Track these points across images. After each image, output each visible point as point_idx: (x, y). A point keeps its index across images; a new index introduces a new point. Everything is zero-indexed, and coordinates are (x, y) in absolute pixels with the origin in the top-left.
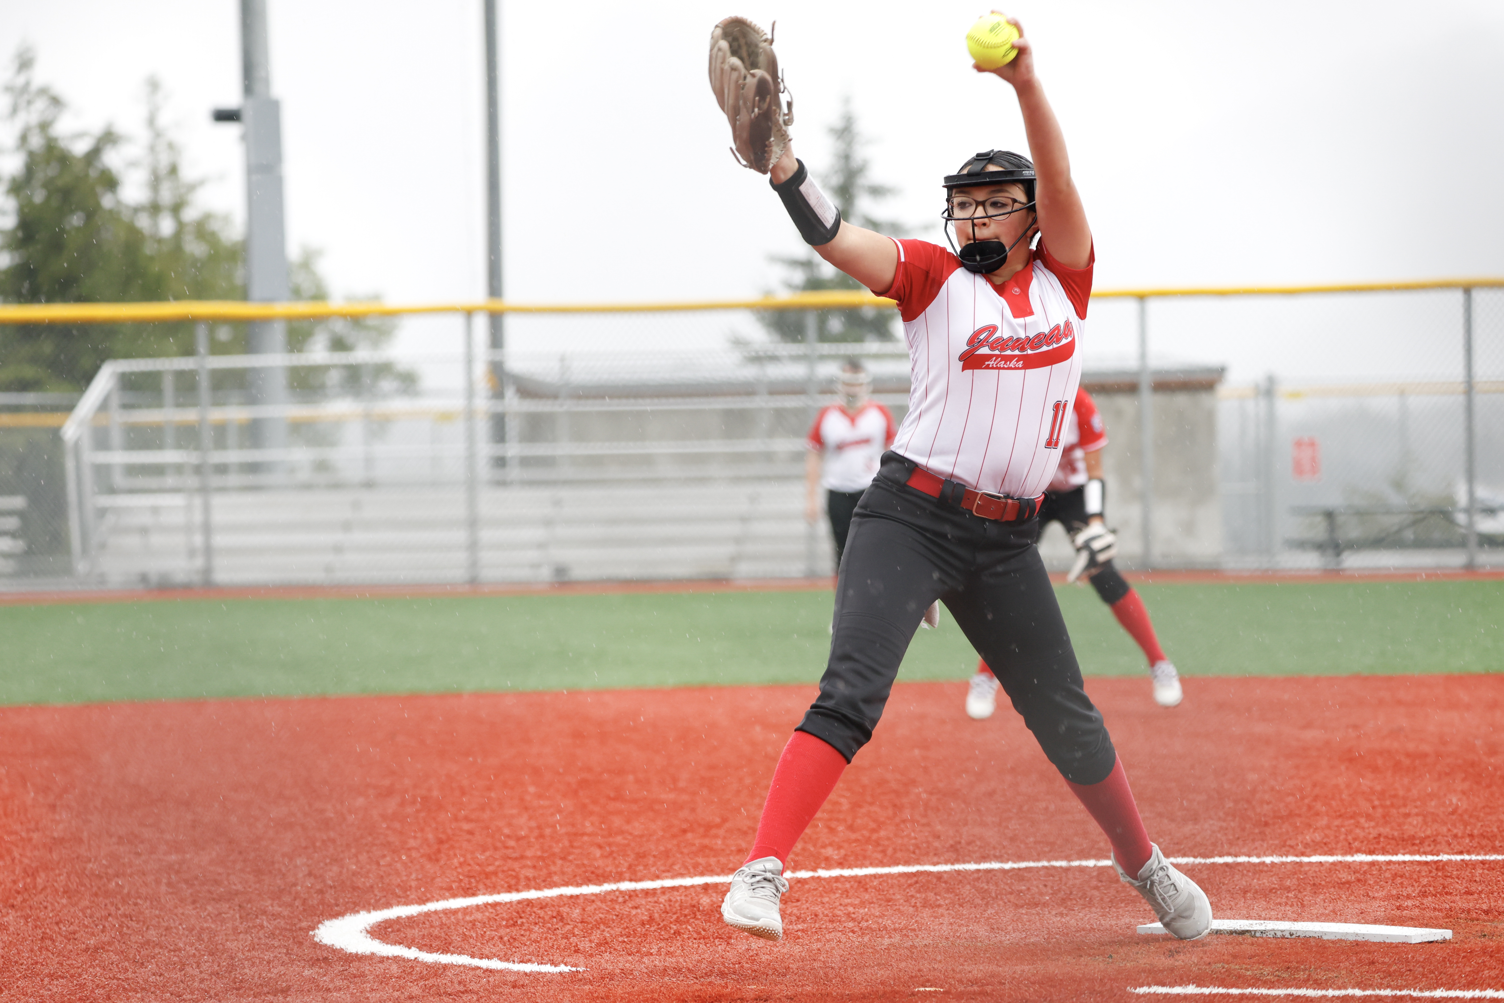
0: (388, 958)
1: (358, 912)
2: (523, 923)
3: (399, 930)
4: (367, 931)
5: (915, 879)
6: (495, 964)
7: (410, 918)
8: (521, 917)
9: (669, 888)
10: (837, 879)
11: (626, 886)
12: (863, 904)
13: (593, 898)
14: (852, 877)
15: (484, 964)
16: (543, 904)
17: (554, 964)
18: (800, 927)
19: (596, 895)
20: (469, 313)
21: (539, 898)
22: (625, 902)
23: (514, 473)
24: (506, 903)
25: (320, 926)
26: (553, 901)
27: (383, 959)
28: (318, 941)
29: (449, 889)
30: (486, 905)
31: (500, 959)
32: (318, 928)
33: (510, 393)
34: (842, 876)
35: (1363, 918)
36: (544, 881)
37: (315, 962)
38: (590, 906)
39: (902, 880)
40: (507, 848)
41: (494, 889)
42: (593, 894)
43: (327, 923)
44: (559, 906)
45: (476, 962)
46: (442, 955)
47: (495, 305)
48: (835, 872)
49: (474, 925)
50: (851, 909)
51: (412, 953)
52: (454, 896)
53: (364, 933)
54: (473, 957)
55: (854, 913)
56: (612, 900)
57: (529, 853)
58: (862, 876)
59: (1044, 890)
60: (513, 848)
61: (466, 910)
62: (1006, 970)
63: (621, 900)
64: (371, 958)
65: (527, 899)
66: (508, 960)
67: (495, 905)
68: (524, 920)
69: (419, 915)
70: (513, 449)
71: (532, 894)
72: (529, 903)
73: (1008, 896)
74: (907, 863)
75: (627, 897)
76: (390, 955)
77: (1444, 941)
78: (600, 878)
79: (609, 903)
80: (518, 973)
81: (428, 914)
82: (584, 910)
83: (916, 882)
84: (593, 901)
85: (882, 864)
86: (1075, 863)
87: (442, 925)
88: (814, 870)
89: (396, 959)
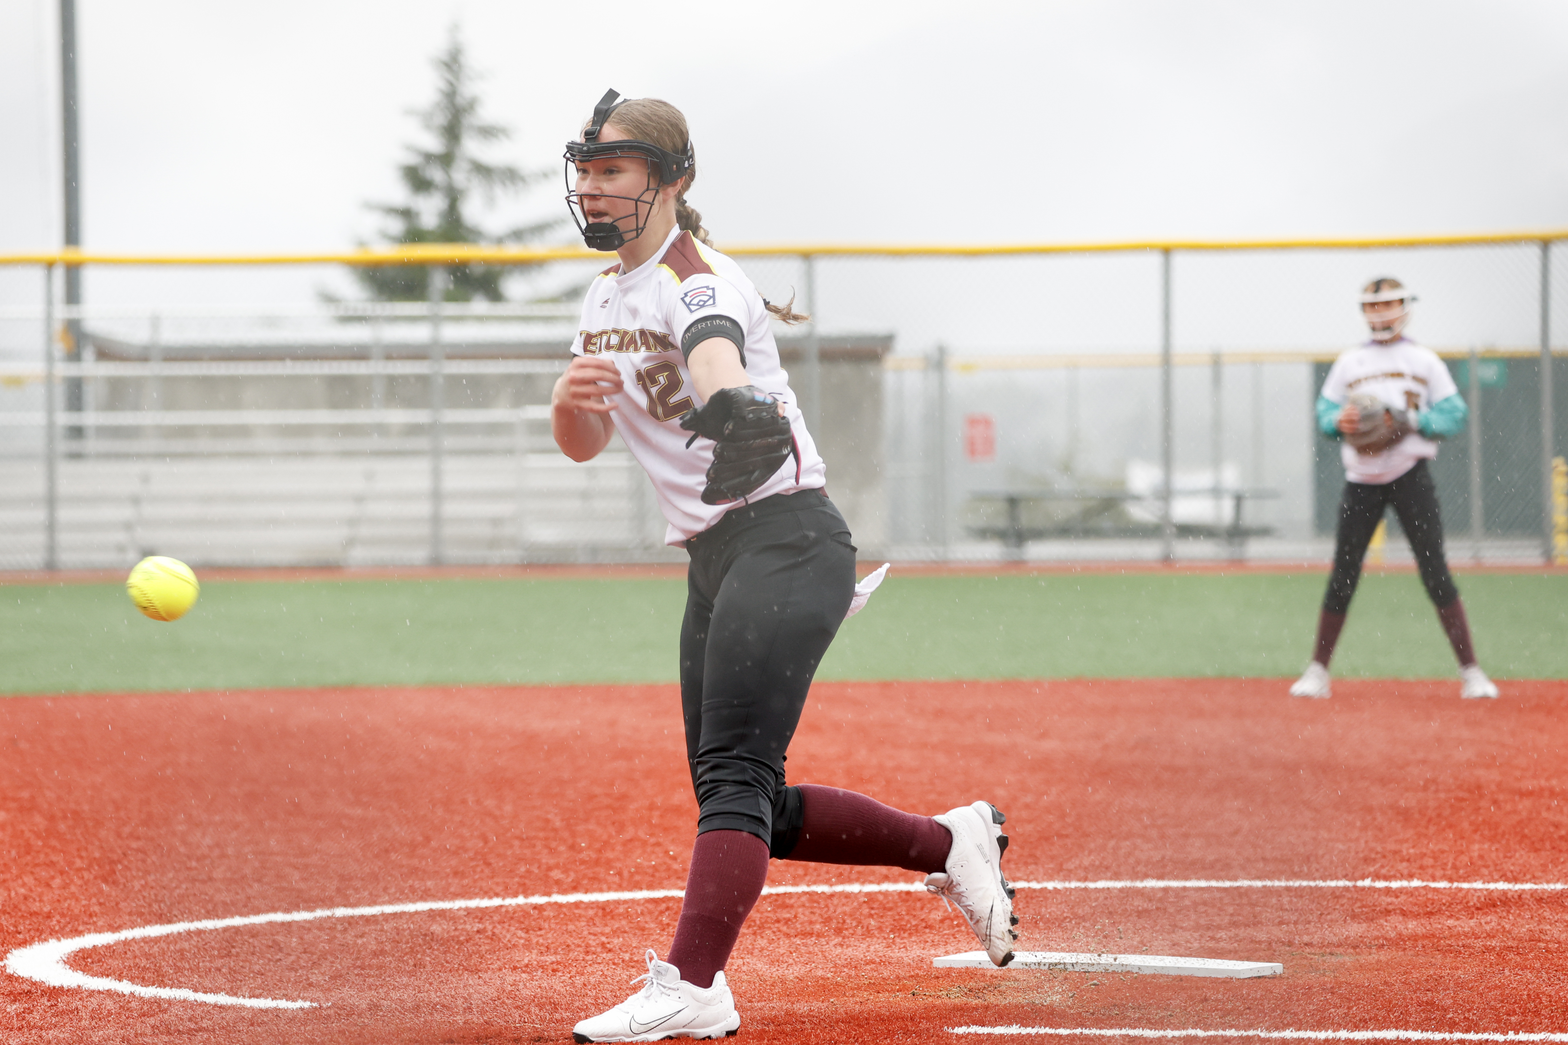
0: (99, 992)
1: (46, 940)
2: (238, 953)
3: (99, 961)
4: (64, 961)
5: (664, 906)
6: (223, 999)
7: (108, 947)
8: (233, 947)
9: (391, 914)
10: (577, 905)
11: (341, 912)
12: (615, 933)
13: (307, 925)
14: (593, 903)
15: (210, 998)
16: (253, 931)
17: (288, 998)
18: (553, 958)
19: (310, 922)
20: (50, 265)
21: (245, 925)
22: (345, 930)
23: (91, 445)
24: (211, 931)
25: (8, 955)
26: (264, 928)
27: (92, 993)
28: (12, 973)
29: (141, 914)
30: (189, 933)
31: (227, 993)
32: (6, 958)
33: (88, 354)
34: (581, 902)
35: (1176, 949)
36: (245, 906)
37: (14, 996)
38: (307, 934)
39: (651, 906)
40: (189, 869)
41: (193, 916)
42: (305, 921)
43: (15, 952)
44: (273, 935)
45: (201, 997)
46: (158, 989)
47: (72, 254)
48: (572, 898)
49: (182, 954)
50: (604, 939)
51: (125, 987)
52: (148, 922)
53: (61, 964)
54: (196, 990)
55: (608, 943)
56: (330, 928)
57: (218, 874)
58: (604, 902)
59: (814, 918)
60: (196, 868)
61: (167, 938)
62: (802, 1007)
63: (339, 927)
64: (76, 992)
65: (234, 927)
66: (235, 994)
67: (199, 932)
68: (238, 950)
69: (117, 943)
70: (90, 418)
71: (237, 921)
72: (237, 930)
73: (777, 925)
74: (650, 887)
75: (346, 925)
76: (101, 989)
77: (1274, 977)
78: (310, 904)
79: (328, 931)
80: (252, 1009)
81: (126, 943)
82: (302, 938)
83: (668, 909)
84: (309, 929)
85: (620, 888)
86: (839, 888)
87: (147, 956)
88: (549, 894)
89: (109, 993)
